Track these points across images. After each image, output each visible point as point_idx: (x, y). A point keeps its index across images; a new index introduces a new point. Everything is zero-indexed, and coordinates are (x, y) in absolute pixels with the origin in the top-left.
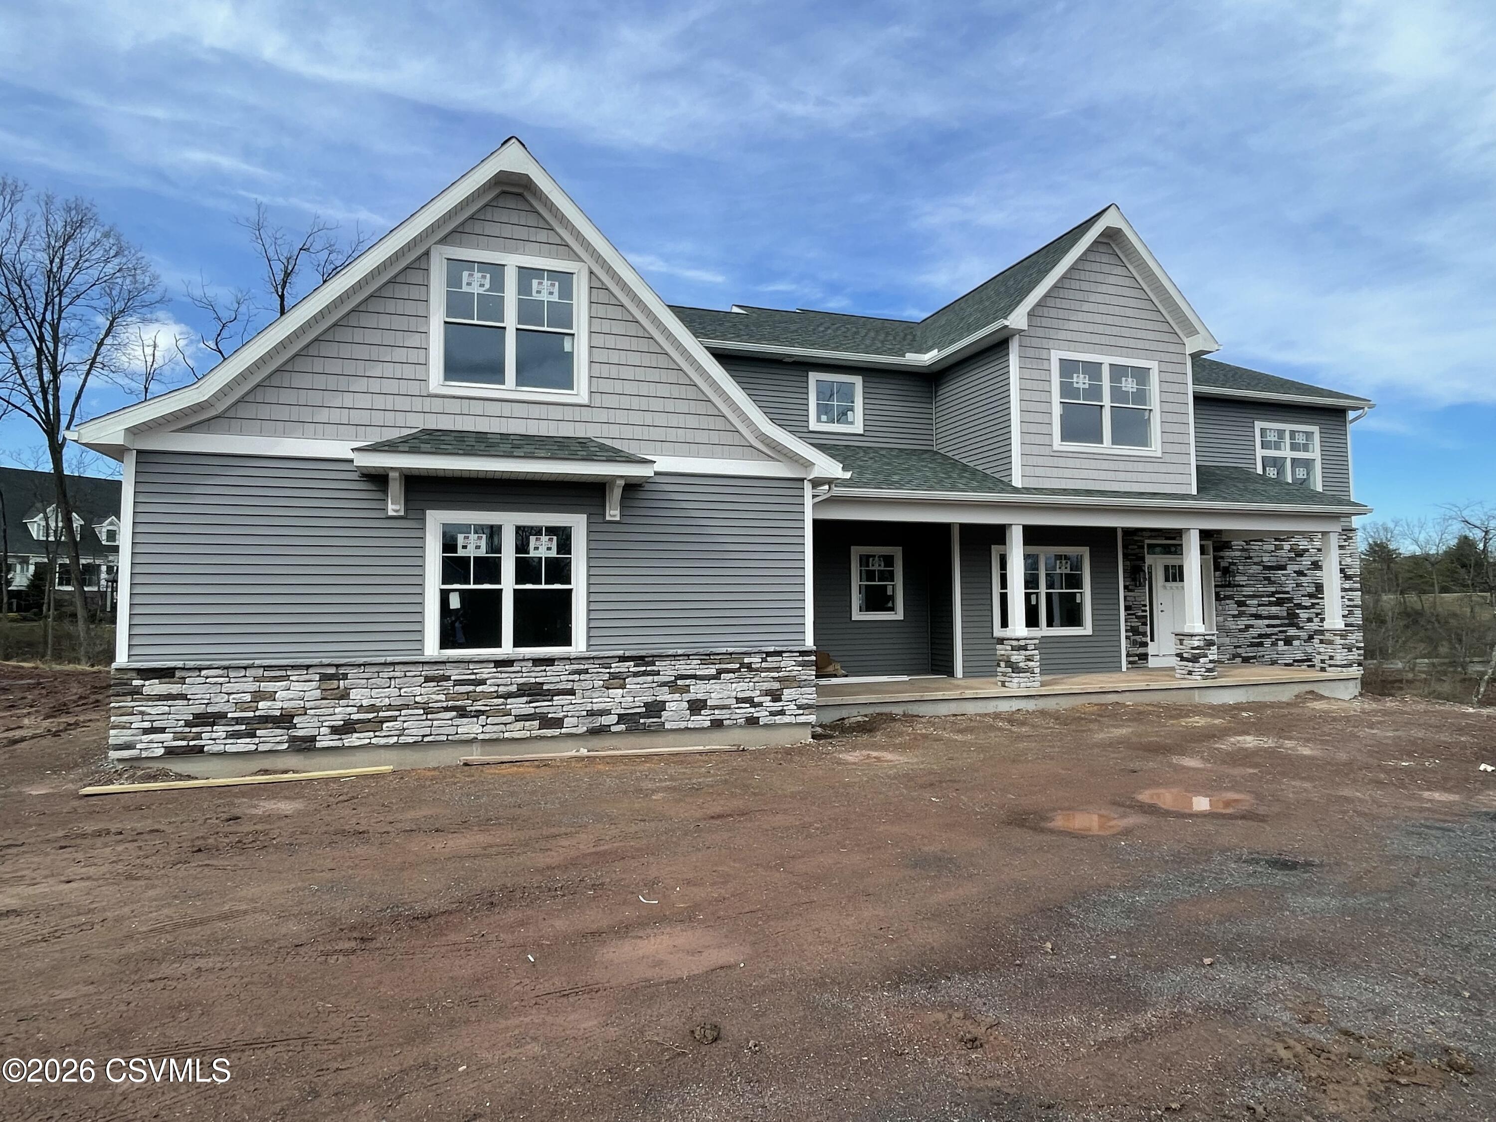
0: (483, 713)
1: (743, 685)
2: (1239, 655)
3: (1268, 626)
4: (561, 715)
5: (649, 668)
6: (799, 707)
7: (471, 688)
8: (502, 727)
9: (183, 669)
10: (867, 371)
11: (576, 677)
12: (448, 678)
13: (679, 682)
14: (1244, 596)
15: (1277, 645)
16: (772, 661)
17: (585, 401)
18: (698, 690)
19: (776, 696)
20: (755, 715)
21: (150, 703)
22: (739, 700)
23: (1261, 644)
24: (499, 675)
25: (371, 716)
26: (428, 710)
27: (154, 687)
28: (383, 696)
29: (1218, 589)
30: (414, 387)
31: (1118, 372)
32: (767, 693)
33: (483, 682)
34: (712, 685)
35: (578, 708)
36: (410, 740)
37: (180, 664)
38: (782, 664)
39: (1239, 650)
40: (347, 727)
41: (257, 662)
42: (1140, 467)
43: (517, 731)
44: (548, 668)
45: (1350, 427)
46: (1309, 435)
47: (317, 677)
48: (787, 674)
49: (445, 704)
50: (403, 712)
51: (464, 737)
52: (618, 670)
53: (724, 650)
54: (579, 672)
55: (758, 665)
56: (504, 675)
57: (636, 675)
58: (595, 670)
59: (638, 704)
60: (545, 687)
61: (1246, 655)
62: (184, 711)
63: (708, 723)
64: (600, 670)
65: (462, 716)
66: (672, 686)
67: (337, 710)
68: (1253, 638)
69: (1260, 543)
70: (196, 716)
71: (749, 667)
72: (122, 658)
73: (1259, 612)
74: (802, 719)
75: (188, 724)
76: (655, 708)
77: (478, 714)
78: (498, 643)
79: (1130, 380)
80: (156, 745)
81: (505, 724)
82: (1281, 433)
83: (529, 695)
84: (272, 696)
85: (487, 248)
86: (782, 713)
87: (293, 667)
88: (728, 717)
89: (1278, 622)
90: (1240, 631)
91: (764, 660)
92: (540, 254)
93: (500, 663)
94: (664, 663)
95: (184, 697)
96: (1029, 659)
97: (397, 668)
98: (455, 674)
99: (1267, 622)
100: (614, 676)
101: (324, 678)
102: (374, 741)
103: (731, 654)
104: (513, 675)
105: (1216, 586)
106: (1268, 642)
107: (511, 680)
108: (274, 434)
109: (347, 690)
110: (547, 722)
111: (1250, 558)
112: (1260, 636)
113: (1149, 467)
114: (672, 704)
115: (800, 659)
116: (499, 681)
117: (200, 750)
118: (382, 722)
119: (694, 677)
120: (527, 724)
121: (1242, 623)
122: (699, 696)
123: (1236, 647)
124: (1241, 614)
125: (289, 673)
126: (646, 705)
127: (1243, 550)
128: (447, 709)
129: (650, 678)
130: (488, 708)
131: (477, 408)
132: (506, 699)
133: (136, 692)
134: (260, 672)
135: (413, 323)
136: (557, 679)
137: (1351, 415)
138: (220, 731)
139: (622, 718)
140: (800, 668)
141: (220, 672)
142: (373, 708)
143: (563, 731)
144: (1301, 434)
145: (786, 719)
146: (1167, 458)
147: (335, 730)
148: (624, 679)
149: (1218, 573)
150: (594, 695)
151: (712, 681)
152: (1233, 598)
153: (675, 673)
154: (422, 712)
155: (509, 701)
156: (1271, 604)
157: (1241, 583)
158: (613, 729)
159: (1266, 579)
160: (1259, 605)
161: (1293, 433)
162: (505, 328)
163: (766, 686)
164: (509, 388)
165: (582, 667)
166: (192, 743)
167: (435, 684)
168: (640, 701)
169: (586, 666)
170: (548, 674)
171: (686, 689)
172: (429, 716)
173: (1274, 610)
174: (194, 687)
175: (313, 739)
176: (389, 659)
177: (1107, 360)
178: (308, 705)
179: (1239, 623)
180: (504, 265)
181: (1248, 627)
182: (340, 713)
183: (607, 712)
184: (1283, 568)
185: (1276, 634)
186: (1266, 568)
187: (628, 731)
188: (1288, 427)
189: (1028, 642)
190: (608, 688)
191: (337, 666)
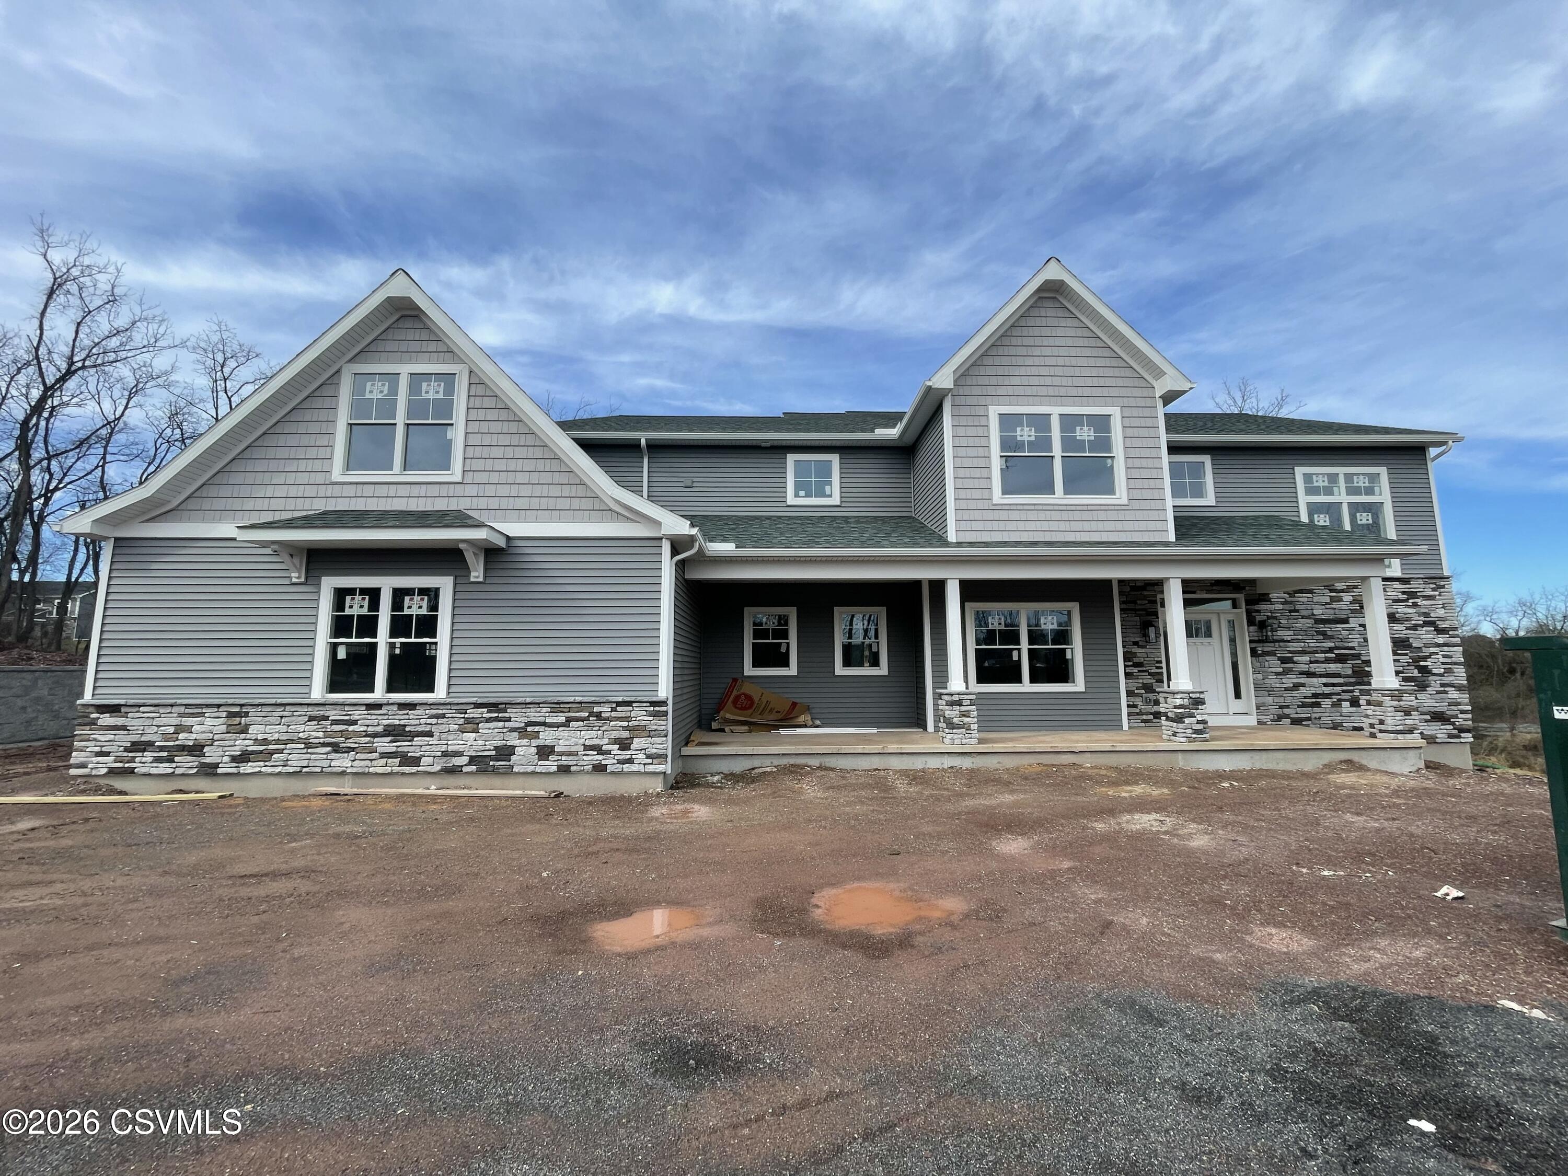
0: (353, 749)
1: (593, 734)
2: (1287, 716)
3: (1325, 685)
4: (418, 755)
5: (500, 715)
6: (648, 757)
7: (344, 727)
8: (368, 763)
9: (125, 705)
10: (843, 449)
11: (434, 721)
12: (326, 718)
13: (529, 729)
14: (1290, 652)
15: (1340, 706)
16: (622, 711)
17: (459, 479)
18: (547, 737)
19: (624, 745)
20: (603, 762)
21: (101, 732)
22: (587, 748)
23: (1318, 705)
24: (369, 717)
25: (262, 748)
26: (308, 745)
27: (106, 719)
28: (275, 732)
29: (1254, 645)
30: (320, 478)
31: (1069, 421)
32: (616, 741)
33: (354, 723)
34: (562, 733)
35: (434, 748)
36: (291, 770)
37: (122, 702)
38: (633, 714)
39: (1286, 711)
40: (244, 757)
41: (179, 702)
42: (1102, 515)
43: (380, 766)
44: (410, 712)
45: (1430, 465)
46: (1374, 478)
47: (224, 714)
48: (636, 723)
49: (321, 741)
50: (288, 746)
51: (335, 770)
52: (471, 716)
53: (572, 699)
54: (437, 717)
55: (608, 715)
56: (374, 717)
57: (488, 720)
58: (450, 715)
59: (488, 747)
60: (407, 729)
61: (1296, 716)
62: (125, 740)
63: (555, 769)
64: (454, 715)
65: (336, 751)
66: (522, 732)
67: (237, 743)
68: (1305, 697)
69: (1310, 595)
70: (134, 744)
71: (598, 716)
72: (88, 697)
73: (1312, 670)
74: (651, 768)
75: (127, 750)
76: (505, 752)
77: (350, 750)
78: (371, 690)
79: (1086, 428)
80: (101, 766)
81: (371, 760)
82: (1333, 478)
83: (393, 735)
84: (189, 729)
85: (388, 361)
86: (630, 761)
87: (207, 706)
88: (575, 763)
89: (1341, 680)
90: (1286, 689)
91: (613, 710)
92: (430, 361)
93: (371, 706)
94: (515, 711)
95: (124, 728)
96: (964, 715)
97: (288, 708)
98: (334, 714)
99: (1324, 680)
100: (468, 721)
101: (231, 715)
102: (263, 769)
103: (580, 703)
104: (380, 717)
105: (1251, 641)
106: (1326, 703)
107: (378, 721)
108: (213, 521)
109: (247, 726)
110: (407, 760)
111: (1297, 611)
112: (1315, 695)
113: (1113, 515)
114: (520, 749)
115: (652, 709)
116: (368, 722)
117: (131, 771)
118: (272, 754)
119: (544, 724)
120: (390, 760)
121: (1290, 680)
122: (547, 743)
123: (1281, 707)
124: (1286, 672)
125: (204, 711)
126: (496, 748)
127: (1286, 603)
128: (324, 745)
129: (501, 724)
130: (357, 745)
131: (369, 490)
132: (374, 737)
133: (93, 723)
134: (182, 709)
135: (324, 427)
136: (417, 722)
137: (1433, 452)
138: (149, 756)
139: (473, 760)
140: (651, 718)
141: (152, 709)
142: (265, 741)
143: (420, 769)
144: (1361, 477)
145: (634, 768)
146: (1136, 504)
147: (234, 759)
148: (478, 724)
149: (1252, 628)
150: (451, 737)
151: (561, 729)
152: (1275, 655)
153: (526, 720)
154: (303, 746)
155: (376, 740)
156: (1327, 661)
157: (1285, 638)
158: (465, 769)
159: (1318, 633)
160: (1311, 662)
161: (1349, 477)
162: (395, 424)
163: (615, 734)
164: (395, 474)
165: (440, 712)
166: (127, 765)
167: (316, 723)
168: (490, 745)
169: (444, 711)
170: (411, 717)
171: (536, 735)
172: (309, 751)
173: (1334, 667)
174: (133, 720)
175: (216, 766)
176: (279, 701)
177: (1056, 411)
178: (216, 737)
179: (1284, 681)
180: (399, 374)
181: (1296, 686)
182: (241, 744)
183: (459, 754)
184: (1345, 621)
185: (1338, 694)
186: (1318, 621)
187: (480, 772)
188: (1341, 471)
189: (962, 697)
190: (463, 732)
191: (242, 706)
